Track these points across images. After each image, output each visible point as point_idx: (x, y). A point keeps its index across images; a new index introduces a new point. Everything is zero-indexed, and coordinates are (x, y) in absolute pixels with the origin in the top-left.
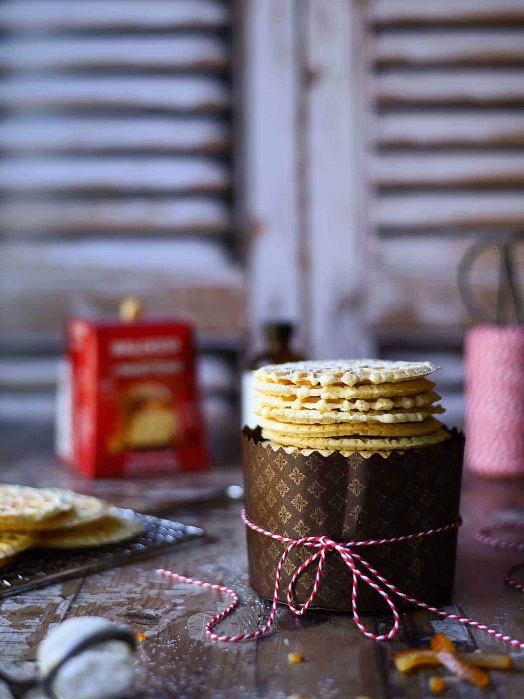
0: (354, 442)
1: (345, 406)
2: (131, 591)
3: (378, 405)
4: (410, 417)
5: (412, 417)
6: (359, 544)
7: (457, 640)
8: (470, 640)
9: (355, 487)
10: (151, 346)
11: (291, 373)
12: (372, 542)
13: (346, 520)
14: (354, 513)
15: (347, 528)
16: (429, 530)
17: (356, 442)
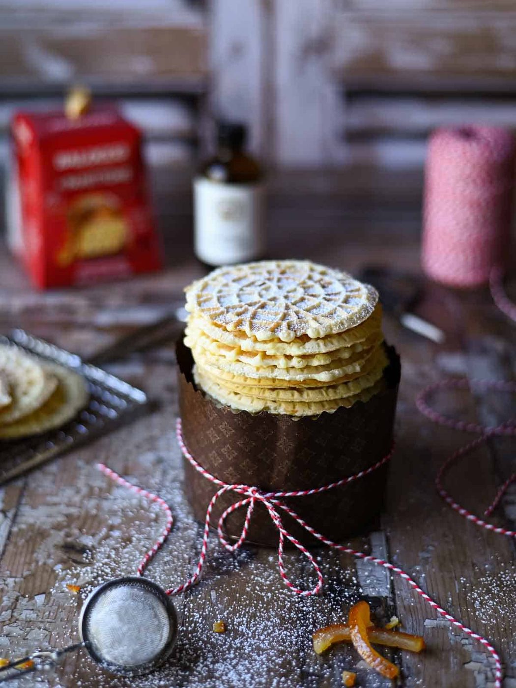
0: (290, 395)
1: (281, 363)
2: (70, 501)
3: (315, 363)
4: (347, 371)
5: (349, 370)
6: (288, 494)
7: (377, 595)
8: (391, 596)
9: (284, 444)
10: (97, 156)
11: (225, 313)
12: (300, 493)
13: (276, 471)
14: (283, 467)
15: (276, 479)
16: (358, 473)
17: (293, 395)
